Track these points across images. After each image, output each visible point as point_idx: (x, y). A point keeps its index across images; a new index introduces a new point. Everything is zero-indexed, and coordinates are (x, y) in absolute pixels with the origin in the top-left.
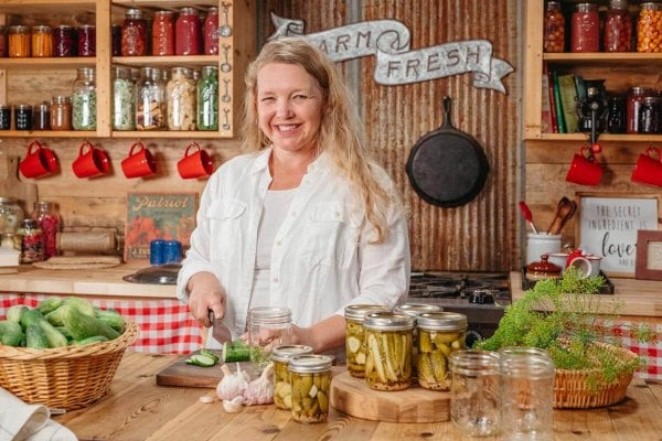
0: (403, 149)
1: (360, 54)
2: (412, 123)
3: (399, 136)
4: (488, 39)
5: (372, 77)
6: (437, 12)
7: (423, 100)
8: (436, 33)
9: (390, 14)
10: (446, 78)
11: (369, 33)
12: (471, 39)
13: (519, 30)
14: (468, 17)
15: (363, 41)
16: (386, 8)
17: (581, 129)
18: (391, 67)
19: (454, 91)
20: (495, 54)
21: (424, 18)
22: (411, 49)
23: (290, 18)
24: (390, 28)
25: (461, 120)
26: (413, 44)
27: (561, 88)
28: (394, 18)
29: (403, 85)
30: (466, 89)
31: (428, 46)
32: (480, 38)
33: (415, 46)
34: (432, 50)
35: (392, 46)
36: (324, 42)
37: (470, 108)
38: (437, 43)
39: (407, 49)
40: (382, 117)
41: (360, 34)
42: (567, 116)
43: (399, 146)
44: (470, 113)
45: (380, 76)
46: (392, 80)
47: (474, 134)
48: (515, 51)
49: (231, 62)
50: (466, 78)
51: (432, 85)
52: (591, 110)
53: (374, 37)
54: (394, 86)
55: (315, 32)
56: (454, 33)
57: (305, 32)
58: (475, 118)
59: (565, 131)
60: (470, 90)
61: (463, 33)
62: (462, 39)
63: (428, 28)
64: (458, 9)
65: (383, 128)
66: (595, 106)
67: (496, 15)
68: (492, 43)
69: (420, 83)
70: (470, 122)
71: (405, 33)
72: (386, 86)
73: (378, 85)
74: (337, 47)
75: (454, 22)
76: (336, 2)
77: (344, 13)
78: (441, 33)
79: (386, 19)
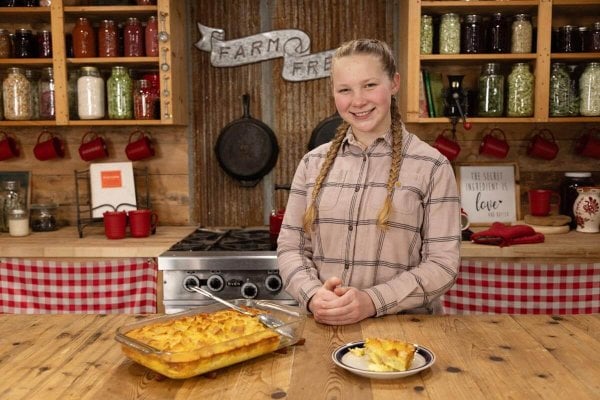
0: (306, 132)
1: (271, 57)
2: (313, 111)
3: (303, 122)
5: (281, 75)
6: (332, 24)
7: (322, 93)
8: (332, 39)
9: (295, 24)
11: (278, 40)
13: (395, 38)
14: (356, 26)
15: (273, 47)
16: (292, 20)
17: (447, 114)
18: (296, 67)
21: (322, 28)
22: (312, 52)
23: (213, 27)
24: (295, 36)
26: (313, 49)
27: (432, 82)
28: (297, 28)
29: (306, 81)
31: (324, 50)
33: (315, 50)
34: (328, 53)
35: (296, 50)
36: (241, 47)
39: (308, 52)
40: (290, 107)
41: (270, 40)
42: (436, 105)
43: (303, 130)
45: (287, 75)
46: (297, 77)
49: (169, 63)
52: (454, 100)
53: (282, 42)
54: (299, 82)
55: (234, 38)
56: (345, 39)
57: (226, 39)
59: (435, 116)
63: (325, 36)
64: (348, 21)
65: (291, 115)
66: (456, 95)
67: (377, 25)
69: (319, 79)
71: (306, 40)
72: (293, 82)
73: (286, 82)
74: (252, 51)
75: (345, 31)
76: (251, 14)
77: (257, 23)
78: (335, 40)
79: (292, 28)
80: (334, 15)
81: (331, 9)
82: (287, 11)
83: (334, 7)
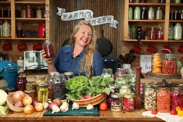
4: (113, 15)
6: (100, 8)
8: (100, 13)
9: (88, 8)
10: (102, 25)
12: (109, 15)
13: (121, 13)
14: (108, 9)
16: (87, 7)
19: (104, 28)
20: (115, 19)
21: (97, 9)
22: (94, 17)
23: (62, 8)
25: (106, 35)
27: (132, 28)
28: (89, 9)
30: (107, 28)
31: (98, 16)
32: (111, 15)
37: (108, 32)
38: (100, 16)
42: (133, 35)
44: (108, 34)
47: (109, 39)
48: (120, 18)
49: (49, 20)
50: (107, 25)
51: (99, 26)
52: (139, 34)
55: (69, 12)
56: (105, 13)
57: (66, 12)
58: (109, 35)
59: (133, 39)
60: (108, 28)
61: (107, 13)
62: (107, 15)
63: (98, 12)
64: (106, 7)
67: (115, 9)
68: (114, 16)
69: (96, 26)
70: (108, 36)
75: (105, 10)
76: (74, 4)
77: (76, 7)
78: (101, 13)
79: (87, 9)
80: (101, 5)
81: (100, 3)
82: (86, 4)
83: (101, 3)
